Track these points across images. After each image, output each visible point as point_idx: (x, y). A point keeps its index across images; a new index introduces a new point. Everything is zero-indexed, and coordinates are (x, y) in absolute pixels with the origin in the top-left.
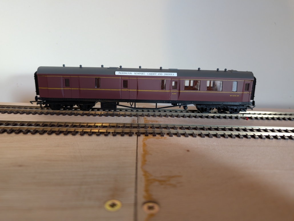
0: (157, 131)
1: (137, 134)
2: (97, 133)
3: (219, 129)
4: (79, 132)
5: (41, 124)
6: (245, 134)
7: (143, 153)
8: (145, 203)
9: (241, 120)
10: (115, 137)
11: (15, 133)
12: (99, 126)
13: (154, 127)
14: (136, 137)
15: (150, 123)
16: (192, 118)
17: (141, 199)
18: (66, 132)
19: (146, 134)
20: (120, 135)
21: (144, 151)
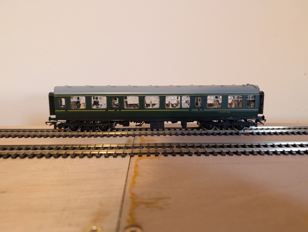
0: (152, 150)
1: (130, 154)
2: (88, 155)
3: (217, 146)
4: (70, 155)
5: (32, 147)
6: (243, 151)
7: (133, 174)
8: (127, 228)
9: (242, 136)
10: (107, 159)
11: (3, 158)
12: (91, 148)
13: (149, 147)
14: (130, 157)
15: (146, 142)
16: (191, 136)
17: (124, 224)
18: (56, 155)
19: (140, 155)
20: (112, 156)
21: (135, 172)
